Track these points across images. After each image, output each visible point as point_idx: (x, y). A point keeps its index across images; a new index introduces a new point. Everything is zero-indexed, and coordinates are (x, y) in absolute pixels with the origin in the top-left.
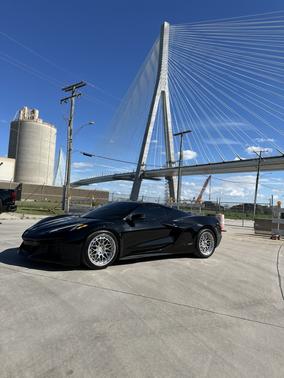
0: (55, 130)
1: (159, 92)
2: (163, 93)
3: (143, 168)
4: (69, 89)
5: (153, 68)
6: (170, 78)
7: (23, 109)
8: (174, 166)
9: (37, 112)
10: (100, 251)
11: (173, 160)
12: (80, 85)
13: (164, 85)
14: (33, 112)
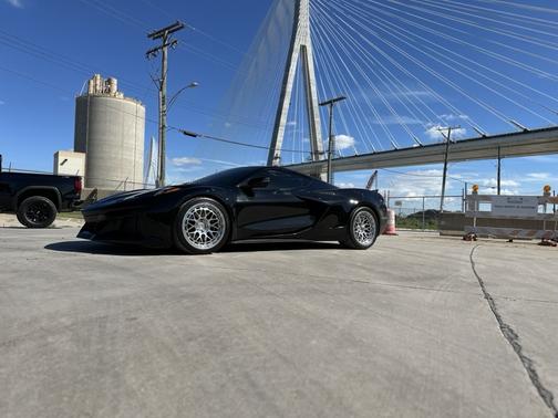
0: (142, 109)
1: (297, 47)
2: (303, 48)
3: (276, 163)
4: (159, 35)
5: (287, 12)
6: (313, 25)
7: (94, 78)
8: (322, 158)
9: (115, 81)
10: (201, 230)
11: (320, 149)
12: (175, 28)
13: (304, 37)
14: (109, 82)
